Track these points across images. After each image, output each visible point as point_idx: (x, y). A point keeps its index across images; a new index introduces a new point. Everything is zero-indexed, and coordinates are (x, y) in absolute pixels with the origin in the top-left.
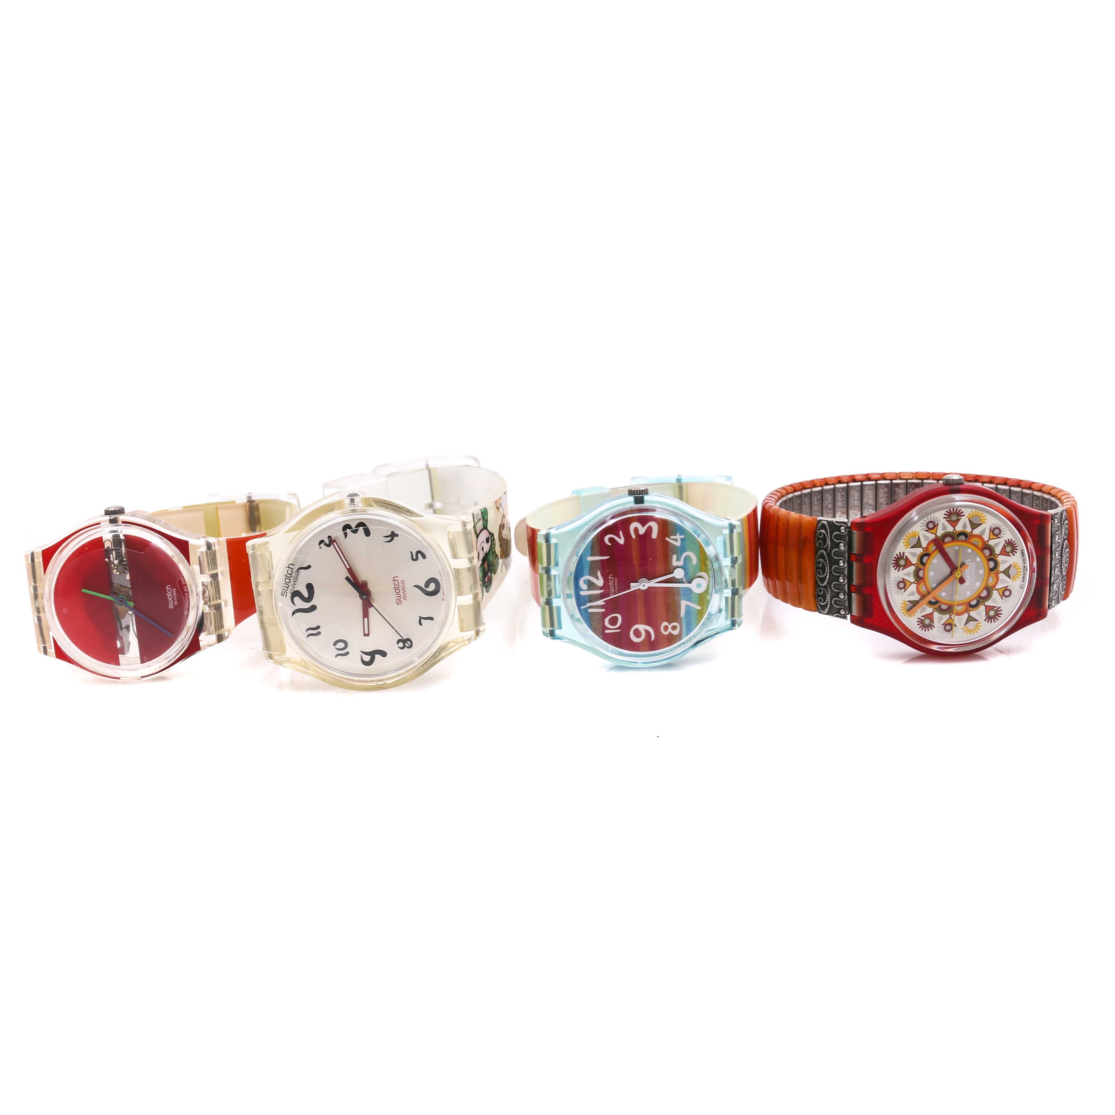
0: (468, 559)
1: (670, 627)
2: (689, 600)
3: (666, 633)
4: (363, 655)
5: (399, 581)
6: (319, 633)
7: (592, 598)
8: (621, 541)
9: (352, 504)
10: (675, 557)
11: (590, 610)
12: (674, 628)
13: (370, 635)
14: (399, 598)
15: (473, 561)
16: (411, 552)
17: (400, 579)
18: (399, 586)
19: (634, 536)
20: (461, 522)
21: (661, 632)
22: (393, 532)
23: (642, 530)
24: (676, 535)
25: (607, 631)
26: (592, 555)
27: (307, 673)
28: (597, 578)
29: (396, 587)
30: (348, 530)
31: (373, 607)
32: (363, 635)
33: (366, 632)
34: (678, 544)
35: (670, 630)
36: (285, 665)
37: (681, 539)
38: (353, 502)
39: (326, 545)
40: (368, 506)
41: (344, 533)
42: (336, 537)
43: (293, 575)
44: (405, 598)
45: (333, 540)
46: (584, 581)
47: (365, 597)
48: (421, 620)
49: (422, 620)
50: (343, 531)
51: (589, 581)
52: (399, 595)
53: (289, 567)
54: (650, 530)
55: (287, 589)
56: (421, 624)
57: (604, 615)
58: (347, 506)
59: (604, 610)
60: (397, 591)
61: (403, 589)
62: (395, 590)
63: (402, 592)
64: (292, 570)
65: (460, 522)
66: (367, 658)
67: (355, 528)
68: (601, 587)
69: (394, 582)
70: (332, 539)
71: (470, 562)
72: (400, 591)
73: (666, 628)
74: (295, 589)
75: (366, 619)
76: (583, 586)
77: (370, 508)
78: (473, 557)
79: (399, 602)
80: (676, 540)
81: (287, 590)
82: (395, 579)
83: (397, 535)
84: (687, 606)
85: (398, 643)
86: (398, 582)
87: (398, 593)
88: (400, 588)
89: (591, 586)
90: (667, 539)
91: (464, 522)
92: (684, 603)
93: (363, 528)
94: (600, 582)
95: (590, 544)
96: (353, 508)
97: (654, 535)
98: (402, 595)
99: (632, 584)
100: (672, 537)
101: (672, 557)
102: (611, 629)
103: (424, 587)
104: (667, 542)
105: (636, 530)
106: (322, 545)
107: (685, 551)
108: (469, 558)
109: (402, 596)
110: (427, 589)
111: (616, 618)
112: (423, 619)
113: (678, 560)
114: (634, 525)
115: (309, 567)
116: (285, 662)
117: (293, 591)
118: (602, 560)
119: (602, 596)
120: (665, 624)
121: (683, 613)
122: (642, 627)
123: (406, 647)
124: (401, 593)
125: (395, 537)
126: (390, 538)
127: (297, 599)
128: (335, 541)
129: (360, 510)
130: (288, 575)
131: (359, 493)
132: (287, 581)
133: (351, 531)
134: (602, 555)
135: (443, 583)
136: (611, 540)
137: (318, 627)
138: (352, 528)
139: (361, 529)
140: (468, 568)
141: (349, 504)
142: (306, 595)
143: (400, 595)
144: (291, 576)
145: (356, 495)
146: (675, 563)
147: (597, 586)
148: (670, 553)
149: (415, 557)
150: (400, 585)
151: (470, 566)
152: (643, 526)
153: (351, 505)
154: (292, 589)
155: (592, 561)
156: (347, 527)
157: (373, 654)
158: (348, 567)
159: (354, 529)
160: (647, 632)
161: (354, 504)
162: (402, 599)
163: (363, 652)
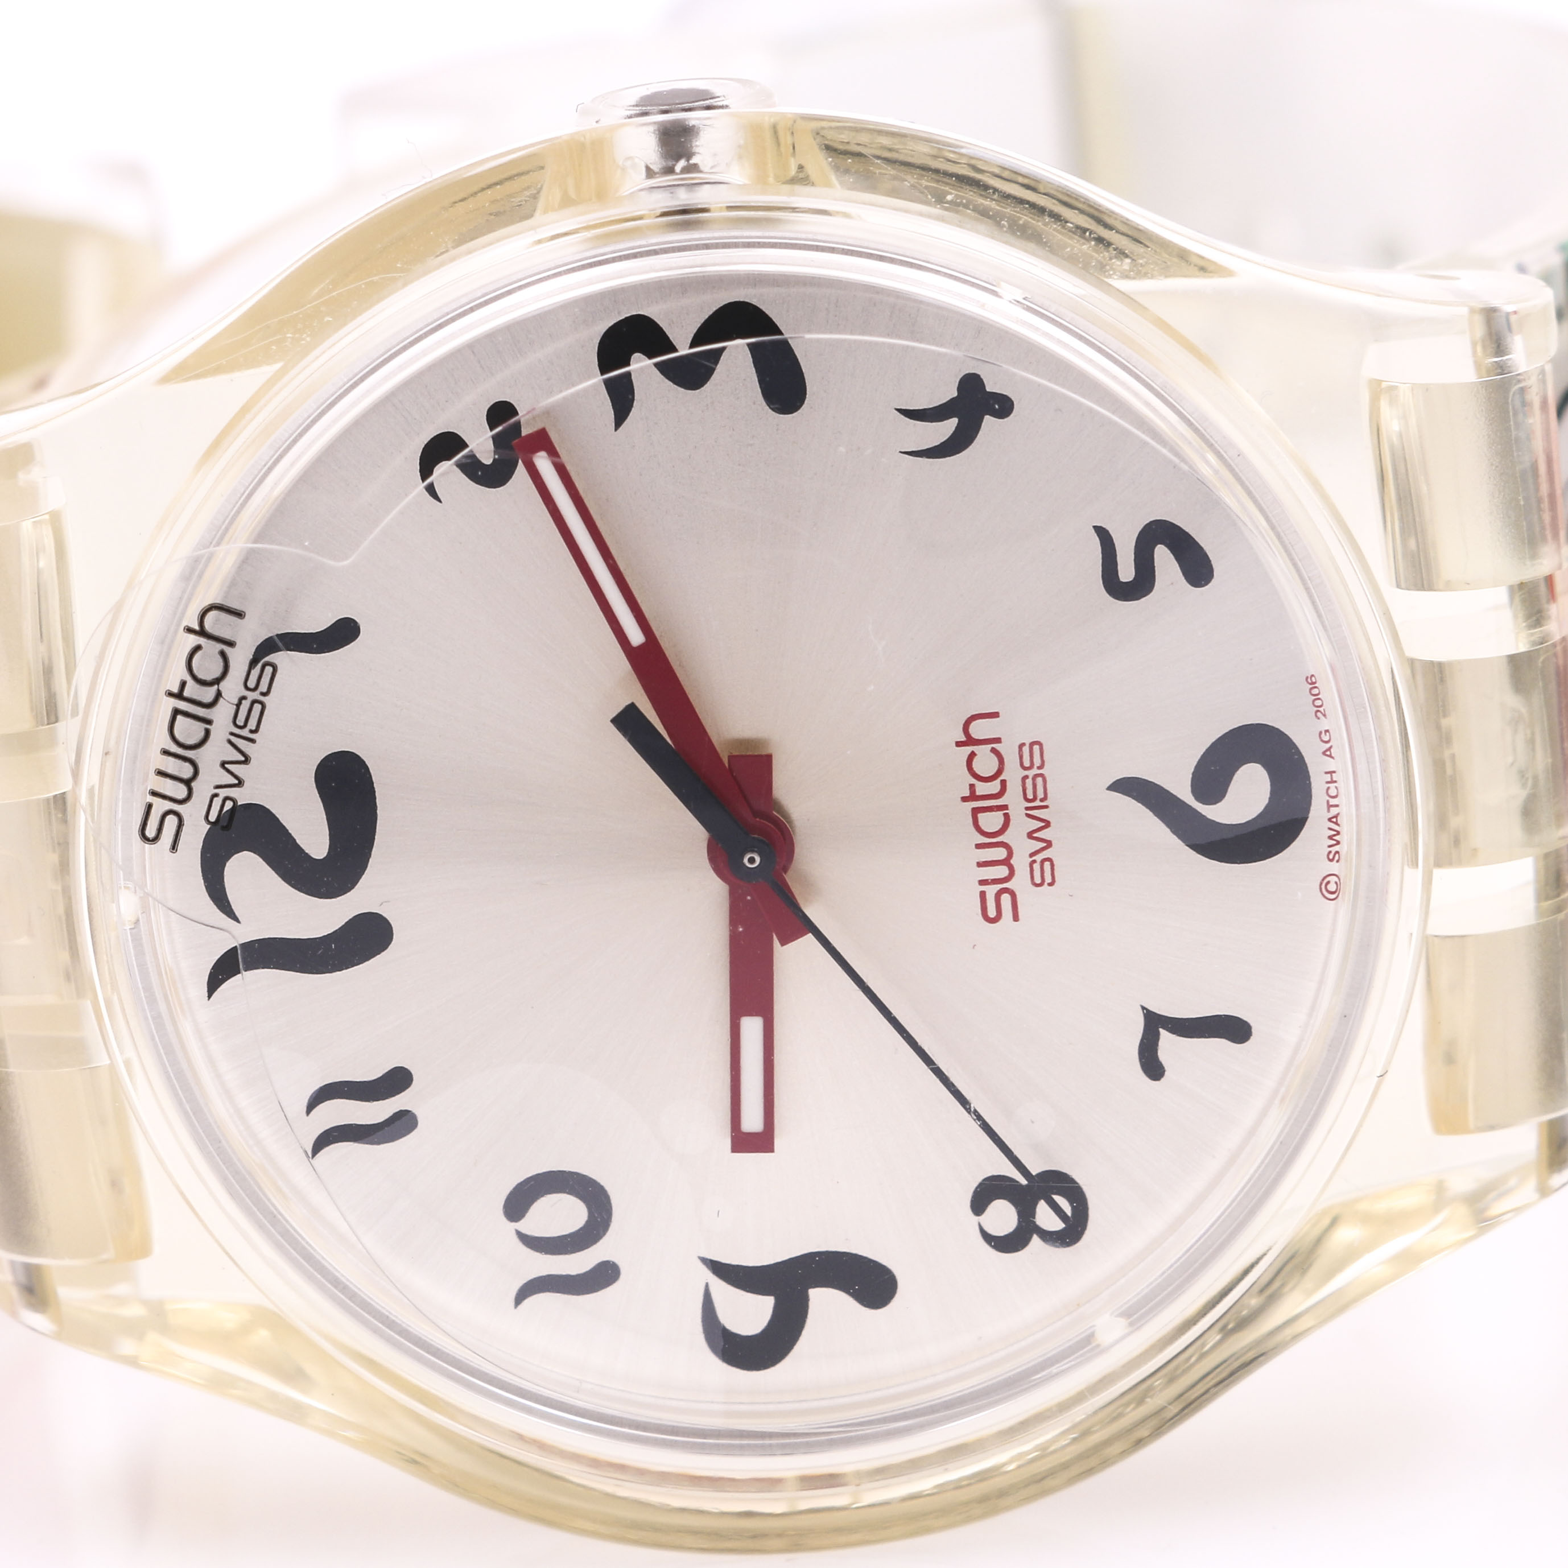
0: (1512, 590)
4: (722, 1290)
5: (1008, 750)
6: (406, 1123)
9: (682, 164)
13: (778, 1143)
14: (1002, 871)
15: (1553, 610)
16: (1103, 534)
17: (1011, 731)
18: (1004, 783)
20: (1472, 311)
22: (971, 384)
27: (295, 1413)
29: (982, 789)
30: (640, 366)
31: (809, 940)
32: (728, 1143)
33: (752, 1121)
36: (128, 1347)
38: (678, 158)
39: (473, 469)
40: (793, 181)
41: (609, 384)
42: (547, 413)
43: (232, 688)
44: (1045, 874)
45: (525, 432)
47: (752, 860)
48: (1157, 1036)
49: (1165, 1037)
50: (604, 369)
52: (1000, 853)
53: (202, 633)
55: (181, 791)
56: (1153, 1068)
58: (638, 179)
60: (991, 821)
61: (1036, 805)
62: (976, 811)
63: (1021, 825)
64: (223, 654)
65: (1464, 311)
66: (748, 1314)
67: (693, 345)
69: (968, 749)
70: (518, 426)
71: (1528, 617)
72: (1007, 818)
74: (243, 796)
75: (752, 1027)
77: (803, 198)
78: (1549, 580)
79: (998, 901)
81: (180, 802)
82: (978, 730)
83: (1003, 407)
85: (980, 1202)
86: (994, 751)
87: (991, 839)
88: (1013, 799)
91: (1490, 314)
93: (749, 345)
96: (683, 198)
98: (1023, 848)
103: (1183, 792)
106: (446, 471)
108: (1521, 585)
109: (1021, 862)
110: (1211, 812)
112: (1173, 1031)
115: (346, 631)
116: (135, 1329)
117: (229, 805)
123: (1036, 1239)
124: (1017, 837)
125: (988, 419)
126: (951, 425)
127: (248, 869)
128: (542, 441)
129: (730, 208)
130: (192, 690)
131: (717, 91)
132: (188, 730)
133: (656, 365)
135: (1331, 765)
137: (398, 1080)
138: (674, 349)
139: (736, 352)
140: (1514, 661)
141: (655, 168)
142: (314, 838)
143: (1010, 854)
144: (219, 695)
145: (706, 101)
149: (1126, 572)
150: (1013, 774)
151: (1523, 647)
153: (669, 171)
154: (223, 793)
156: (632, 338)
157: (790, 1284)
158: (636, 637)
159: (684, 350)
161: (687, 169)
162: (1020, 883)
163: (720, 1269)
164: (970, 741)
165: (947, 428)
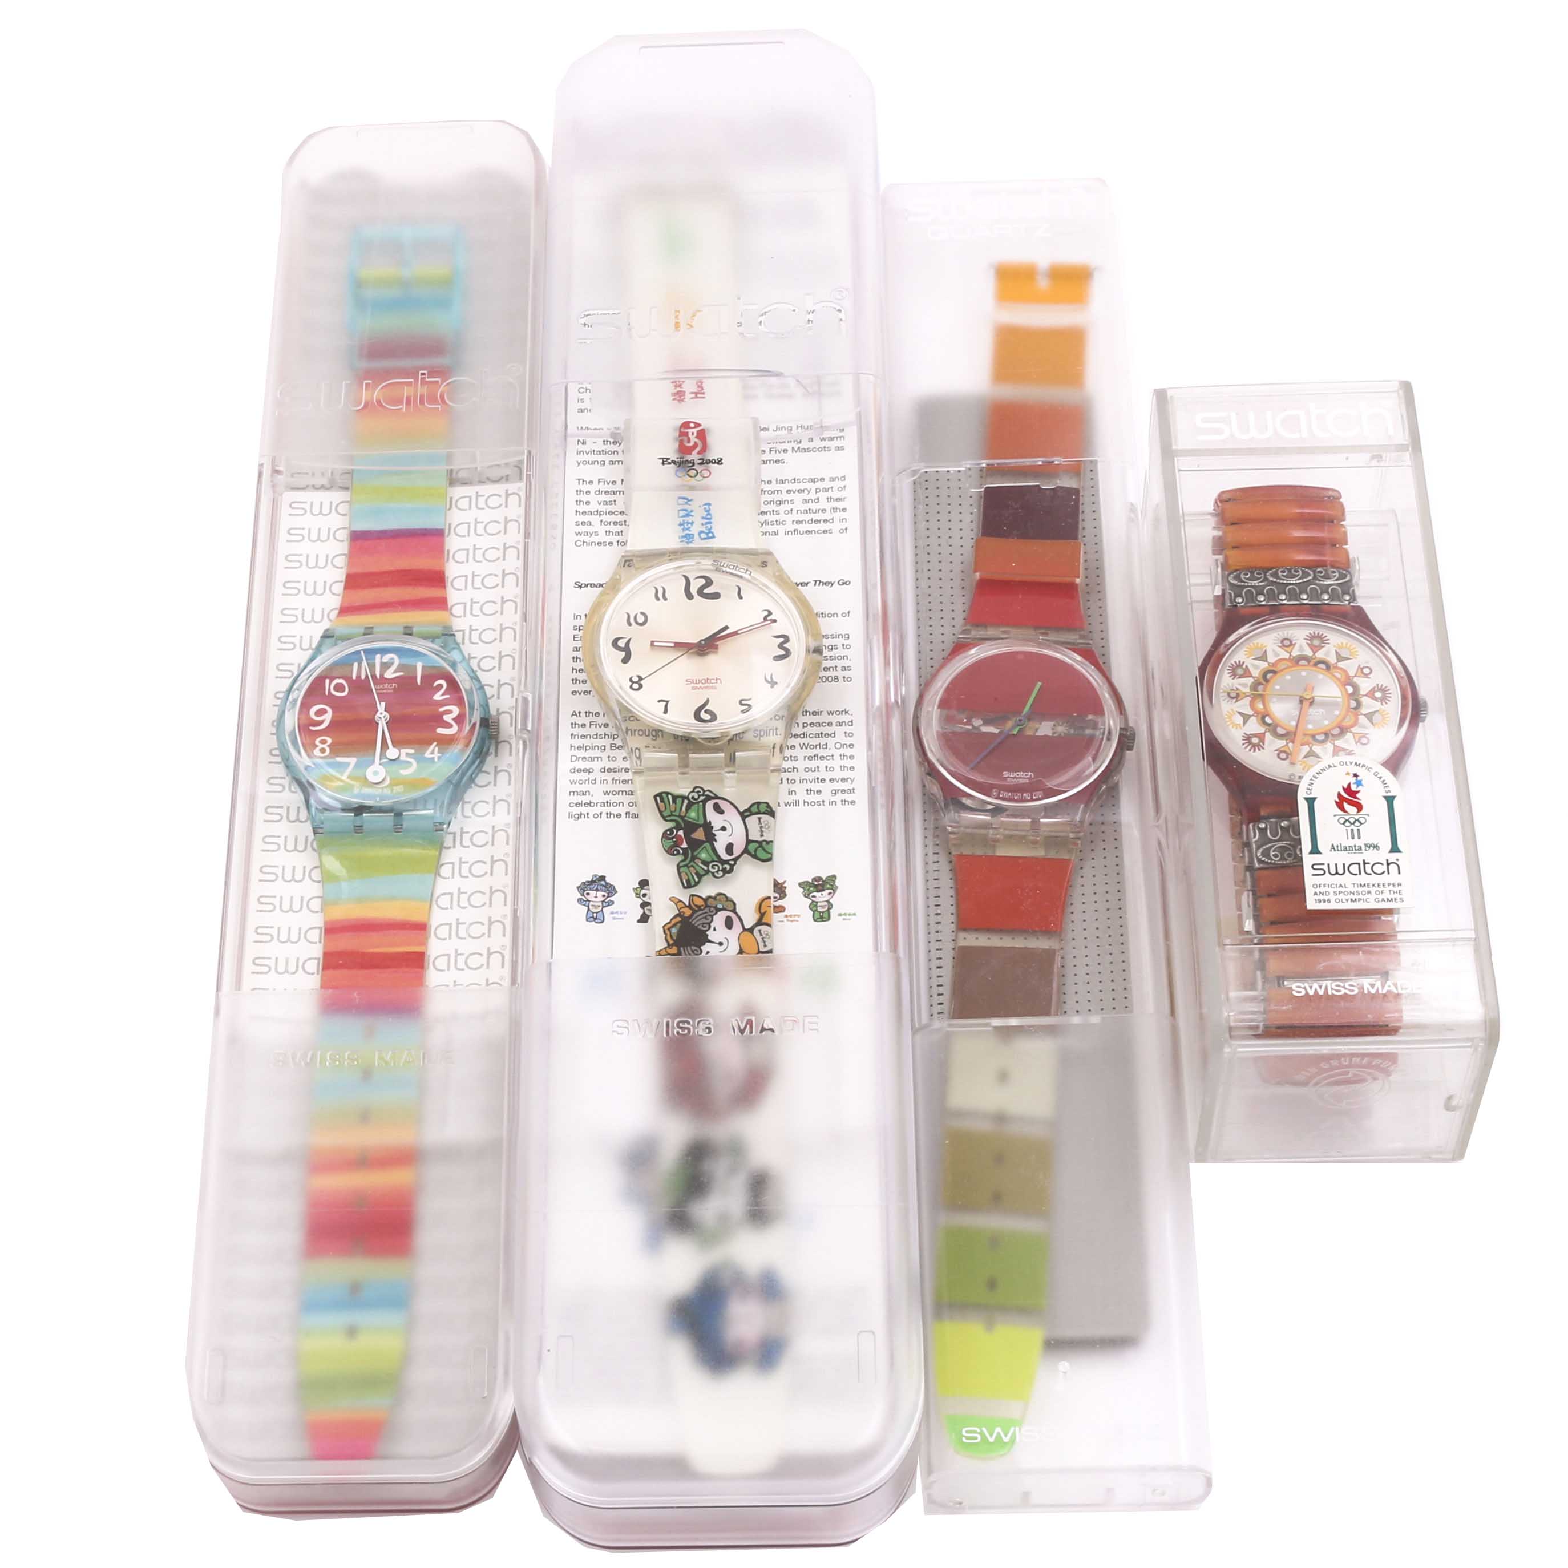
1: (325, 746)
2: (356, 766)
3: (317, 742)
4: (625, 641)
5: (715, 685)
6: (658, 599)
7: (372, 667)
8: (438, 697)
10: (412, 751)
11: (356, 665)
12: (323, 751)
13: (651, 648)
14: (695, 682)
16: (750, 699)
17: (718, 685)
18: (709, 684)
19: (442, 709)
21: (320, 737)
23: (448, 718)
24: (439, 753)
25: (327, 681)
26: (423, 667)
28: (395, 672)
29: (709, 681)
31: (682, 654)
32: (652, 641)
33: (656, 644)
34: (427, 755)
35: (321, 746)
37: (433, 759)
39: (766, 616)
44: (694, 688)
46: (392, 659)
47: (697, 647)
51: (392, 664)
52: (698, 683)
54: (449, 726)
57: (348, 679)
59: (354, 677)
60: (703, 682)
61: (706, 688)
62: (705, 679)
63: (703, 686)
66: (621, 644)
68: (383, 676)
72: (703, 684)
73: (323, 742)
74: (714, 581)
75: (671, 645)
76: (387, 658)
79: (689, 681)
80: (432, 753)
82: (719, 680)
83: (772, 687)
84: (348, 764)
85: (638, 676)
87: (700, 682)
88: (706, 685)
89: (385, 666)
90: (435, 743)
92: (352, 761)
94: (389, 674)
95: (437, 665)
97: (440, 731)
98: (698, 686)
99: (383, 704)
100: (437, 749)
101: (412, 748)
102: (329, 686)
103: (707, 708)
104: (431, 744)
105: (449, 712)
106: (766, 612)
107: (418, 762)
109: (696, 685)
111: (343, 691)
113: (407, 754)
114: (456, 710)
115: (741, 598)
117: (712, 579)
118: (416, 677)
119: (374, 676)
120: (329, 741)
121: (338, 759)
122: (328, 717)
123: (631, 683)
124: (701, 685)
126: (769, 680)
127: (703, 581)
134: (422, 677)
136: (440, 686)
137: (666, 599)
139: (783, 653)
142: (706, 591)
146: (404, 751)
147: (385, 671)
148: (417, 746)
149: (743, 702)
150: (711, 685)
152: (454, 719)
155: (416, 666)
156: (786, 638)
157: (627, 649)
159: (784, 646)
160: (321, 722)
162: (692, 685)
163: (629, 641)
164: (717, 679)
165: (769, 679)
